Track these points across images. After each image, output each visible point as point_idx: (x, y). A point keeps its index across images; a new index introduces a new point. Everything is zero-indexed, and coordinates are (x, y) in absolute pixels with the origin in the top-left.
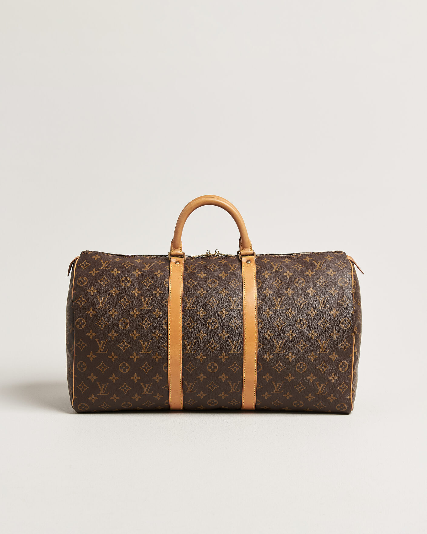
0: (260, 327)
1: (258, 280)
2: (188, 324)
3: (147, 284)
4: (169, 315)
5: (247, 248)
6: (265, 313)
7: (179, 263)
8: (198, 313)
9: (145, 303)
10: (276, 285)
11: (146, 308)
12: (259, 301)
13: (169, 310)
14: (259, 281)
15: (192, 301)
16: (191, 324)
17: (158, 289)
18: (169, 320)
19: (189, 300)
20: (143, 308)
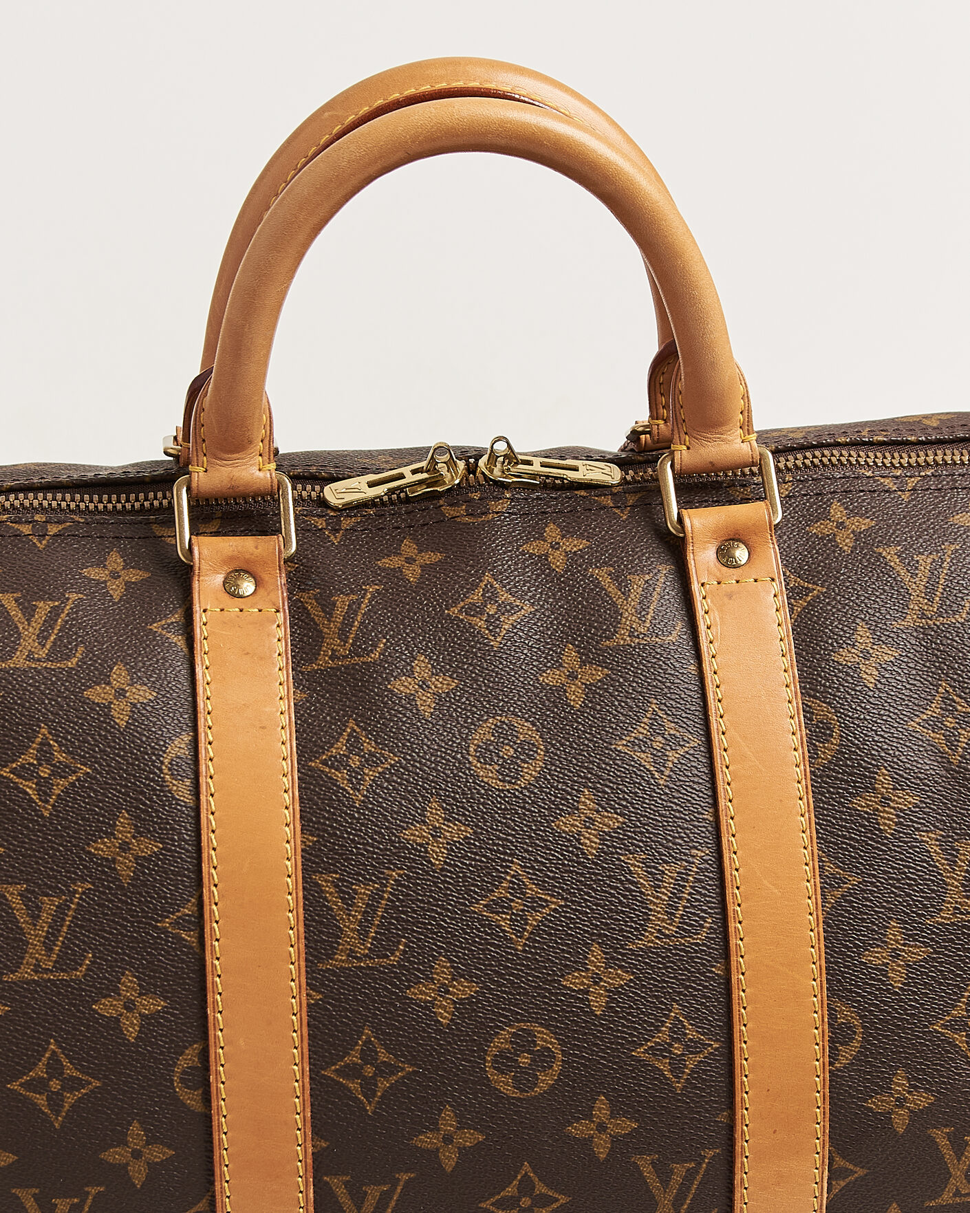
0: (847, 1054)
1: (817, 705)
2: (352, 1072)
3: (44, 787)
4: (217, 1018)
5: (721, 424)
6: (876, 957)
7: (258, 584)
8: (422, 993)
9: (35, 936)
10: (938, 738)
11: (47, 971)
12: (830, 868)
13: (216, 982)
14: (823, 710)
15: (371, 908)
16: (369, 1071)
17: (124, 825)
18: (219, 1054)
19: (348, 900)
20: (26, 972)
